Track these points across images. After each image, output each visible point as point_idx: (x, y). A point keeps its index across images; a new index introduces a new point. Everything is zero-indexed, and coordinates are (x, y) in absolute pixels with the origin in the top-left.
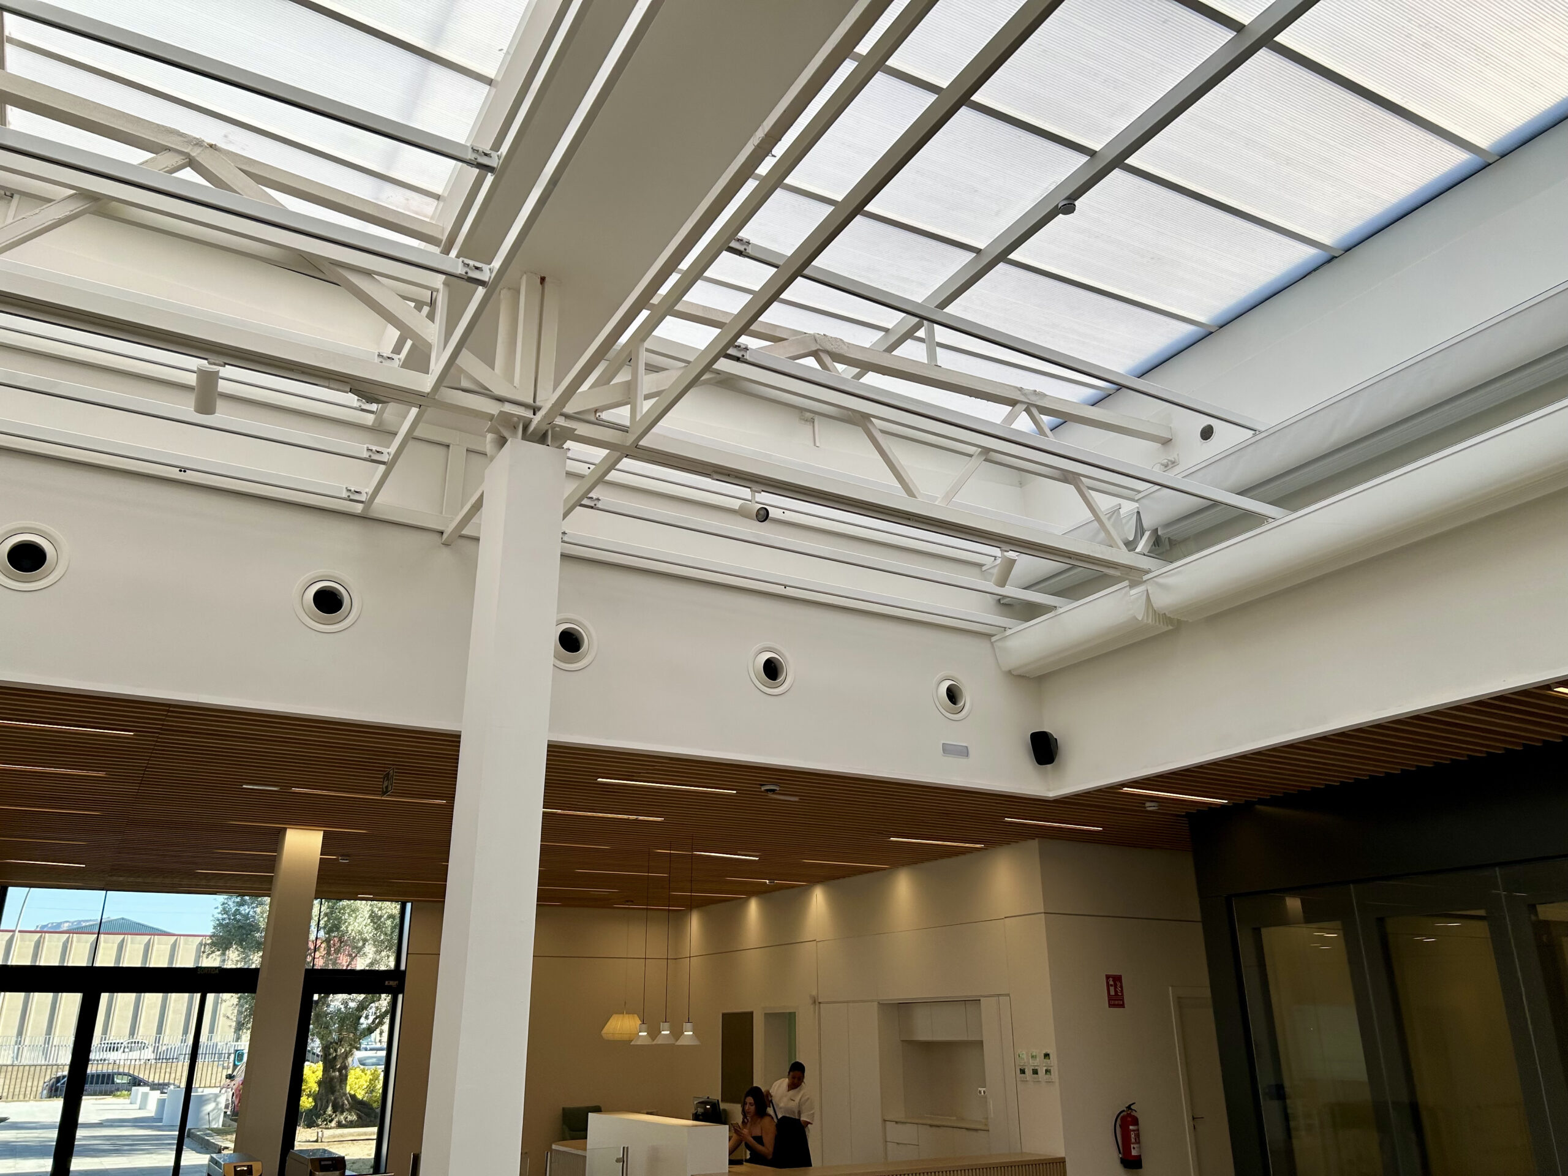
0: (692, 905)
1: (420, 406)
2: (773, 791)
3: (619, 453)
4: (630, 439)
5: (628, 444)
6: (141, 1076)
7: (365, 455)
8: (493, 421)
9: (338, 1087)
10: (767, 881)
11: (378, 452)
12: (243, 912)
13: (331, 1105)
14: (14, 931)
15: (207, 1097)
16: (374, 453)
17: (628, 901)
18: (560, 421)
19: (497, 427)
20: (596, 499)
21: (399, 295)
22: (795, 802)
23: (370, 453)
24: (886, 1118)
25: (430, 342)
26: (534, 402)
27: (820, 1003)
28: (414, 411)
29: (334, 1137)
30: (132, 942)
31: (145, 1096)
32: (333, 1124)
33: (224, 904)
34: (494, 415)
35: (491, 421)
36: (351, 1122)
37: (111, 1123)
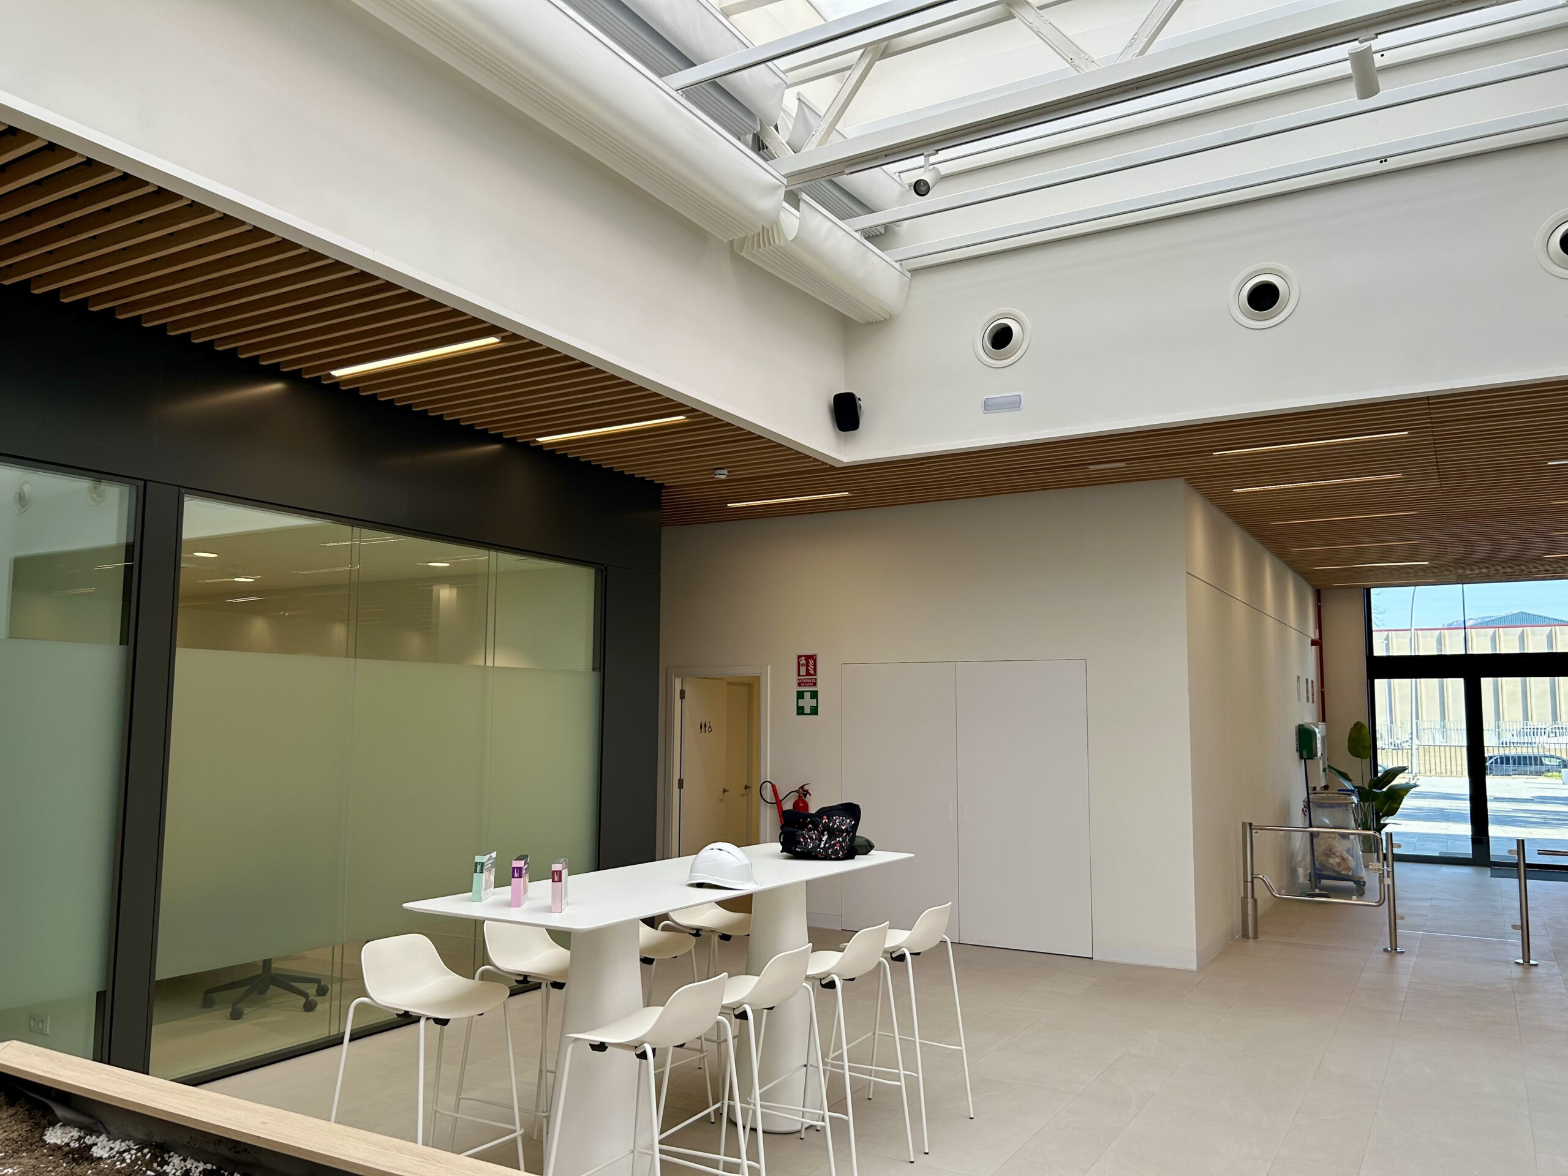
30: (1534, 634)
37: (1543, 800)
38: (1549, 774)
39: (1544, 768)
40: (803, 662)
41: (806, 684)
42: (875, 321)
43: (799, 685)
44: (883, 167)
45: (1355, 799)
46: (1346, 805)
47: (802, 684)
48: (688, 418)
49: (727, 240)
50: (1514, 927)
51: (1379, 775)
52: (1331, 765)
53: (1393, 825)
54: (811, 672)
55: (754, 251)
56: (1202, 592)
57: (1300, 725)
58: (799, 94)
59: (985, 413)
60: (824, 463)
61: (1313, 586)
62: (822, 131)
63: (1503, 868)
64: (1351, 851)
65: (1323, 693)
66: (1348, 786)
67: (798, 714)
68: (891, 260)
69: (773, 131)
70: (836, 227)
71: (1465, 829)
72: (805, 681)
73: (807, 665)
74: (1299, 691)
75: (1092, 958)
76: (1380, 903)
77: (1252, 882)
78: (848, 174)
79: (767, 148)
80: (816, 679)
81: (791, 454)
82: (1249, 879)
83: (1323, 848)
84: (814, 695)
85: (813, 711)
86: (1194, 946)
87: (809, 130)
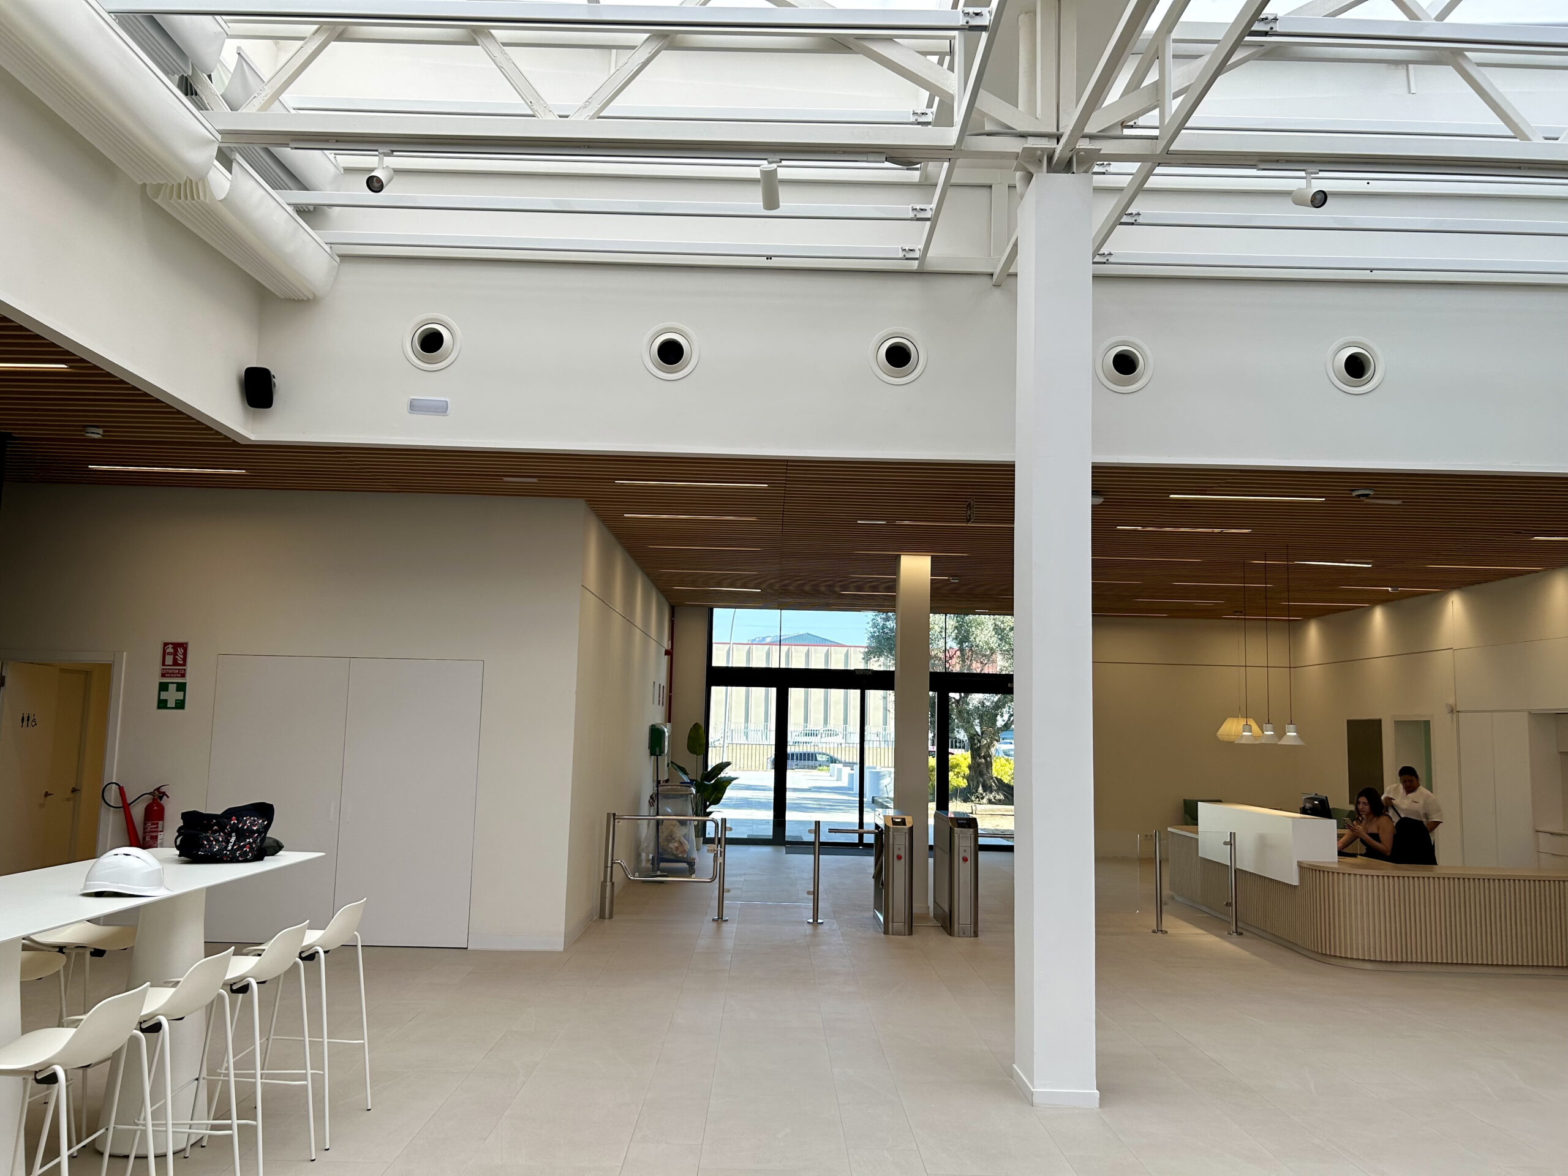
0: (1311, 614)
1: (950, 159)
2: (1367, 496)
3: (1150, 164)
4: (1160, 145)
5: (1158, 152)
6: (836, 756)
7: (911, 215)
8: (1018, 160)
9: (985, 771)
10: (1390, 589)
11: (922, 210)
12: (889, 626)
13: (981, 785)
14: (729, 644)
15: (883, 774)
16: (918, 212)
17: (1236, 612)
18: (1083, 144)
19: (1023, 165)
20: (1136, 214)
21: (917, 52)
22: (1399, 505)
23: (915, 213)
24: (1538, 829)
25: (952, 93)
26: (1058, 130)
27: (1458, 712)
28: (946, 165)
29: (986, 811)
30: (816, 652)
31: (840, 770)
32: (985, 801)
33: (873, 619)
34: (1019, 153)
35: (1017, 159)
36: (1000, 800)
37: (819, 789)
38: (821, 768)
39: (817, 764)
40: (170, 649)
41: (172, 675)
42: (296, 299)
43: (163, 675)
44: (325, 151)
45: (694, 791)
46: (687, 795)
47: (166, 675)
48: (70, 367)
49: (141, 183)
50: (809, 893)
51: (709, 769)
52: (673, 761)
53: (717, 812)
54: (179, 662)
55: (172, 201)
56: (592, 602)
57: (652, 725)
58: (239, 48)
59: (409, 413)
60: (227, 438)
61: (670, 603)
62: (266, 96)
63: (798, 846)
64: (687, 836)
65: (670, 697)
66: (686, 779)
67: (159, 708)
68: (321, 240)
69: (206, 80)
70: (268, 196)
71: (769, 815)
72: (171, 671)
73: (175, 654)
74: (654, 695)
75: (467, 948)
76: (713, 879)
77: (612, 867)
78: (292, 148)
79: (196, 94)
80: (185, 670)
81: (191, 424)
82: (609, 865)
83: (666, 834)
84: (181, 687)
85: (178, 705)
86: (562, 929)
87: (248, 94)
